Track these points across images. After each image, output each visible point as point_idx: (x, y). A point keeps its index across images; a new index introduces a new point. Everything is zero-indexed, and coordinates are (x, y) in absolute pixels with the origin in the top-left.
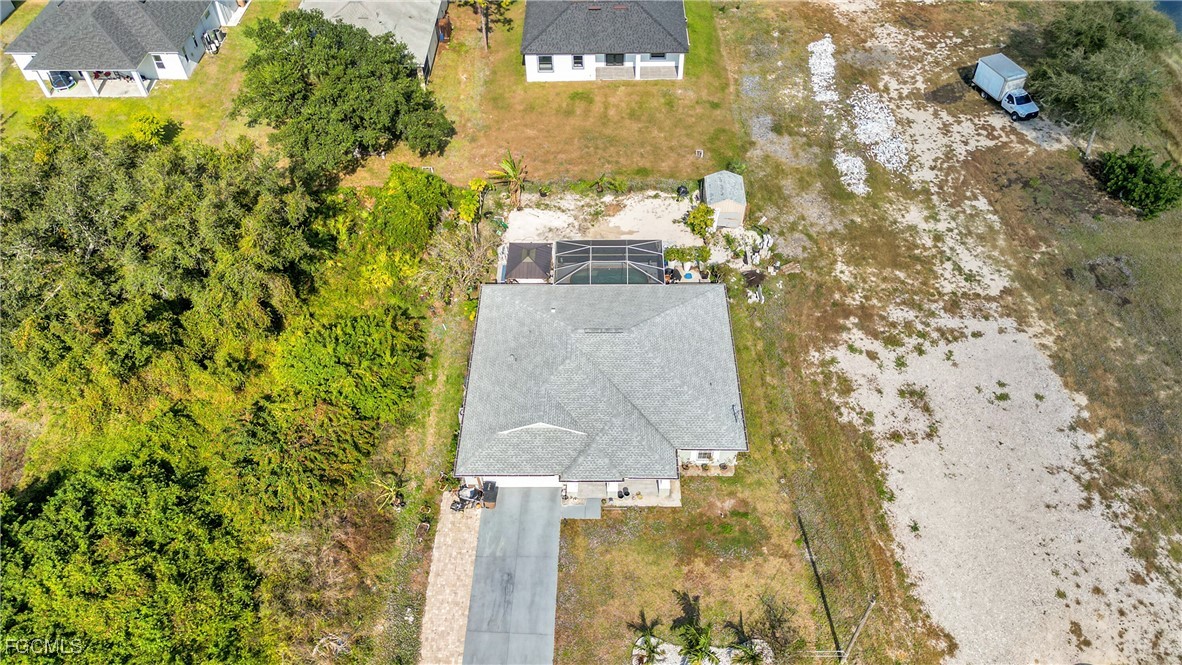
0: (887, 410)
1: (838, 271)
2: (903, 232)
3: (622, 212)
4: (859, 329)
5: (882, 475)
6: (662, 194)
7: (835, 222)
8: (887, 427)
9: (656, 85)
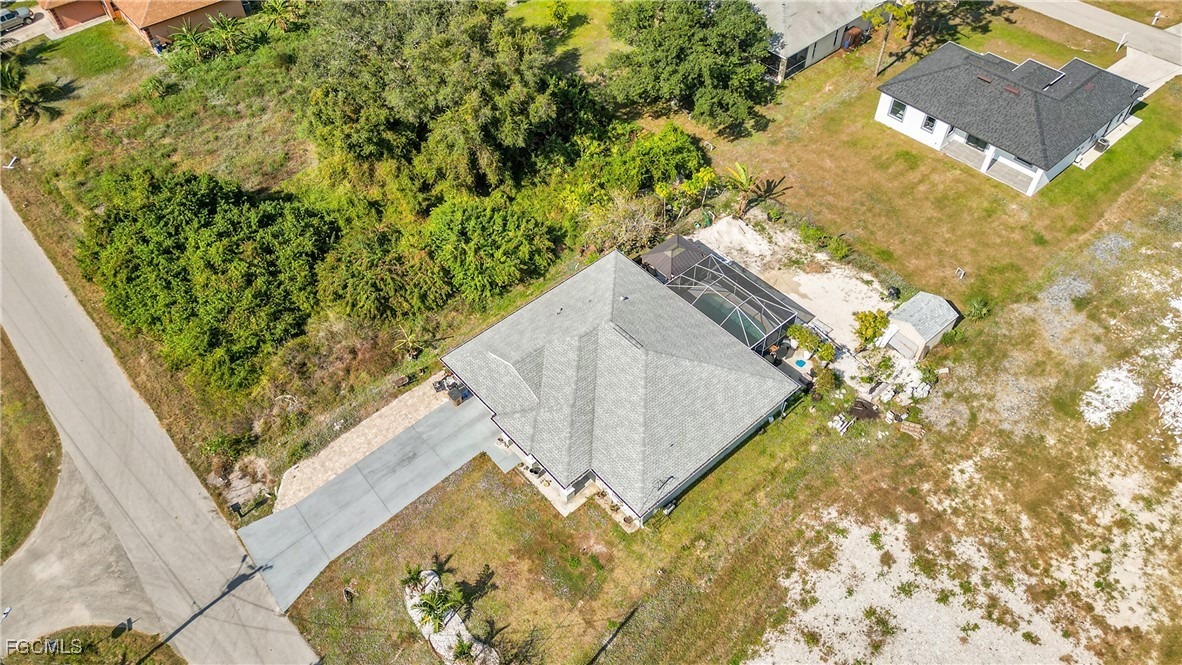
0: (837, 612)
1: (959, 467)
2: (1088, 488)
3: (818, 275)
4: (907, 530)
5: (755, 652)
6: (876, 285)
7: (1022, 426)
8: (816, 623)
9: (995, 187)
